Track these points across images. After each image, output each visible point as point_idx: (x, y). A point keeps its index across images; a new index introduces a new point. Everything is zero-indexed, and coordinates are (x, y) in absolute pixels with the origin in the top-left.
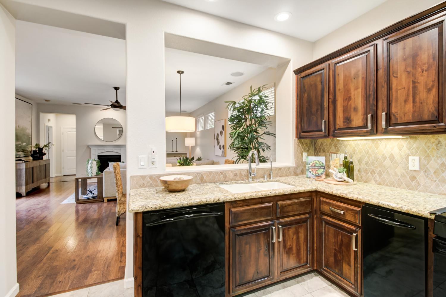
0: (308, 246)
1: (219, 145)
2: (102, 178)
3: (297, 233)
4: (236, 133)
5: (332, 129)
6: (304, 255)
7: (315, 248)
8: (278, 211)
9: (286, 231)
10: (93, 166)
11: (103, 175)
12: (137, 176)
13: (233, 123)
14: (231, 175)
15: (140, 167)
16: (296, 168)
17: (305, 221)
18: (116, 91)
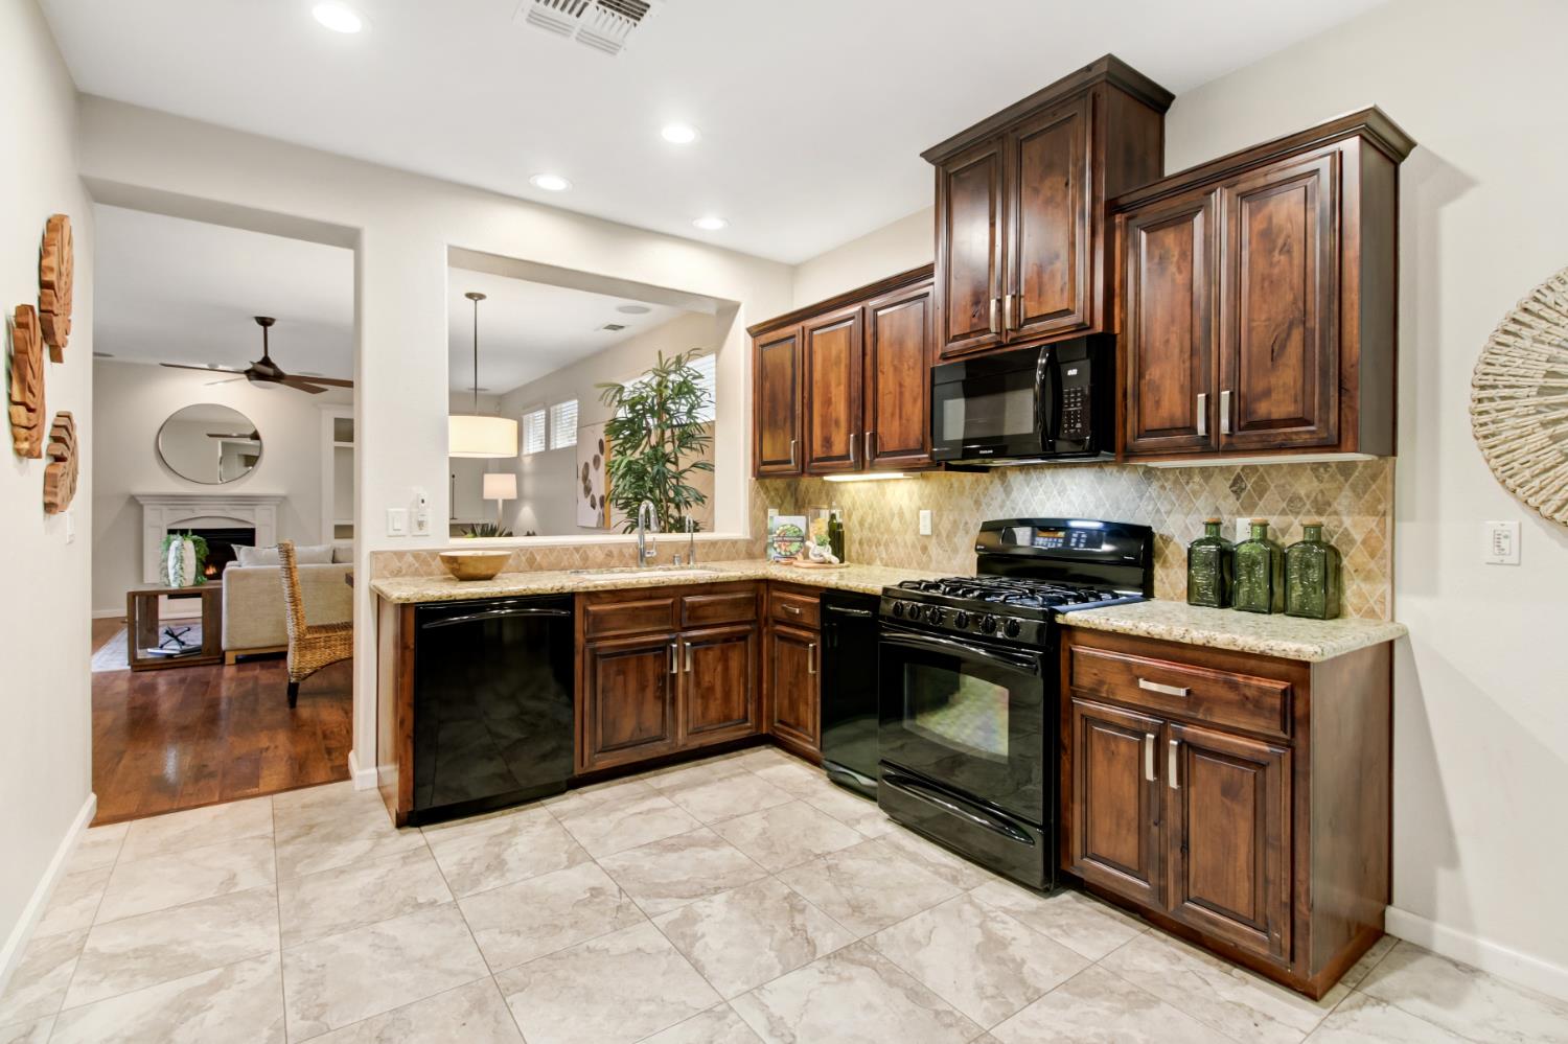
0: (749, 686)
1: (589, 498)
2: (219, 592)
3: (725, 659)
4: (622, 461)
5: (807, 459)
6: (739, 703)
7: (765, 692)
8: (686, 614)
9: (701, 655)
10: (184, 555)
11: (221, 584)
12: (385, 552)
13: (617, 438)
14: (600, 556)
15: (392, 532)
16: (750, 543)
17: (742, 637)
18: (262, 328)
